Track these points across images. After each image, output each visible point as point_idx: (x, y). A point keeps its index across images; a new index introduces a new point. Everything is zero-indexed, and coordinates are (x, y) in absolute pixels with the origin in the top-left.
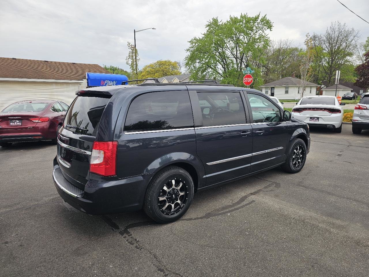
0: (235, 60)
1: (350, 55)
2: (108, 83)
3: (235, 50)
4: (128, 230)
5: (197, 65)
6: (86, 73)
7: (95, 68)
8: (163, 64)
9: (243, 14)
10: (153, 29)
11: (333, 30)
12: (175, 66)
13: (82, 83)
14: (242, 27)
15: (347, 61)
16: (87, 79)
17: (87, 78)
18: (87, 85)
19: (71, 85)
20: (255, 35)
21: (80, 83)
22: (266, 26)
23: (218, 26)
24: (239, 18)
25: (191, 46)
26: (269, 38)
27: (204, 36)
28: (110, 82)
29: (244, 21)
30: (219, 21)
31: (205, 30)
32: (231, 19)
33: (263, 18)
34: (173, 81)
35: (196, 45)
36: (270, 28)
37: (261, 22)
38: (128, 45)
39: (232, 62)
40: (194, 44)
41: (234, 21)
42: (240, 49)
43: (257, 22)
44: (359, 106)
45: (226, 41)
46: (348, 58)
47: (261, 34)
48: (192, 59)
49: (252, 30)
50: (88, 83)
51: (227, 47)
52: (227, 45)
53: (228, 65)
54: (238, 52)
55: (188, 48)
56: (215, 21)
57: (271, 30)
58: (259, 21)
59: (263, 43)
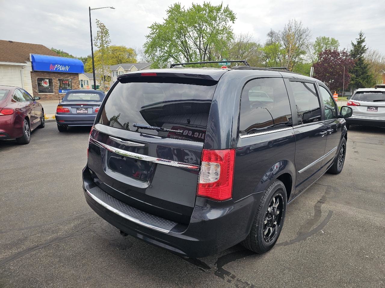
0: (198, 50)
1: (303, 53)
2: (58, 67)
3: (198, 40)
4: (223, 267)
5: (158, 53)
6: (30, 55)
7: (41, 49)
8: (117, 49)
9: (206, 2)
10: (111, 8)
11: (290, 28)
12: (131, 53)
13: (24, 67)
14: (205, 16)
15: (301, 59)
16: (32, 62)
17: (31, 60)
18: (31, 68)
19: (10, 68)
20: (219, 26)
21: (22, 67)
22: (229, 17)
23: (180, 13)
24: (202, 7)
25: (152, 32)
26: (232, 30)
27: (165, 22)
28: (61, 66)
29: (208, 10)
30: (182, 7)
31: (166, 16)
32: (194, 6)
33: (225, 8)
34: (131, 69)
35: (158, 31)
36: (233, 20)
37: (225, 13)
38: (96, 23)
39: (195, 53)
40: (155, 31)
41: (197, 9)
42: (204, 39)
43: (220, 12)
44: (352, 102)
45: (189, 30)
46: (302, 56)
47: (224, 25)
48: (152, 46)
49: (215, 20)
50: (32, 67)
51: (190, 36)
52: (190, 34)
53: (191, 56)
54: (202, 43)
55: (148, 34)
56: (177, 7)
57: (233, 22)
58: (222, 11)
59: (226, 35)
